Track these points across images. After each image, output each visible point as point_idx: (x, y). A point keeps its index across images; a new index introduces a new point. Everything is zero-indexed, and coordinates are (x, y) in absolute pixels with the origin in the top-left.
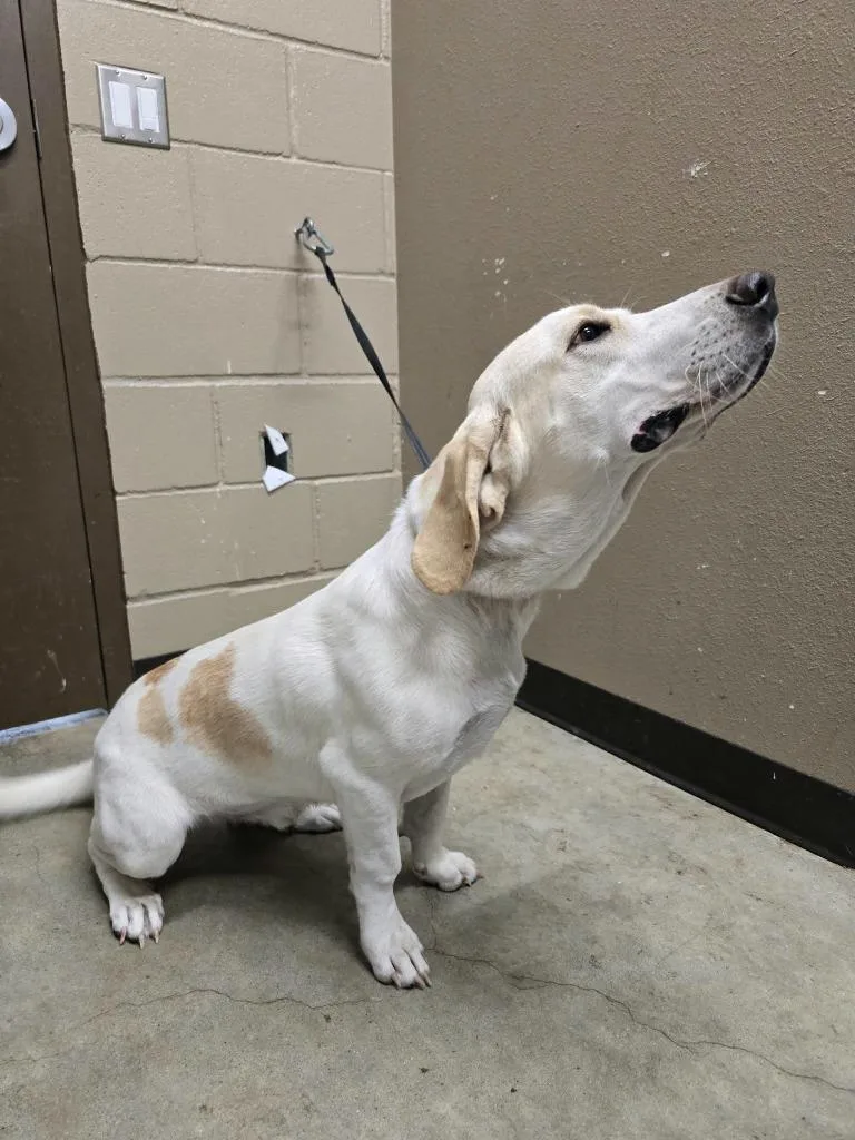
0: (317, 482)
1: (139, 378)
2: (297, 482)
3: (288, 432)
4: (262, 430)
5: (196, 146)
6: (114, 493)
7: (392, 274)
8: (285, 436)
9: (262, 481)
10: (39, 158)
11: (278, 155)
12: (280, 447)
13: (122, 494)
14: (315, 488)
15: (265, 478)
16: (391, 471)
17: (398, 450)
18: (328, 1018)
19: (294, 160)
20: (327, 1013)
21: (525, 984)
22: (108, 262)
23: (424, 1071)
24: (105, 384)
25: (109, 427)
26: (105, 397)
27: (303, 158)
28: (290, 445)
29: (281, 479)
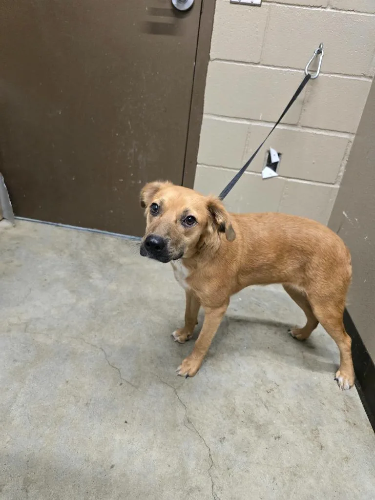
0: (289, 180)
1: (219, 116)
2: (279, 178)
3: (281, 152)
4: (268, 149)
5: (275, 4)
6: (197, 163)
7: (371, 77)
8: (279, 154)
9: (261, 173)
10: (201, 13)
11: (319, 7)
12: (275, 159)
13: (200, 164)
14: (287, 182)
15: (263, 172)
16: (333, 184)
17: (341, 174)
18: (121, 384)
19: (329, 10)
20: (123, 382)
21: (189, 426)
22: (219, 62)
23: (126, 422)
24: (205, 117)
25: (201, 135)
26: (203, 122)
27: (333, 9)
28: (280, 159)
29: (270, 174)
